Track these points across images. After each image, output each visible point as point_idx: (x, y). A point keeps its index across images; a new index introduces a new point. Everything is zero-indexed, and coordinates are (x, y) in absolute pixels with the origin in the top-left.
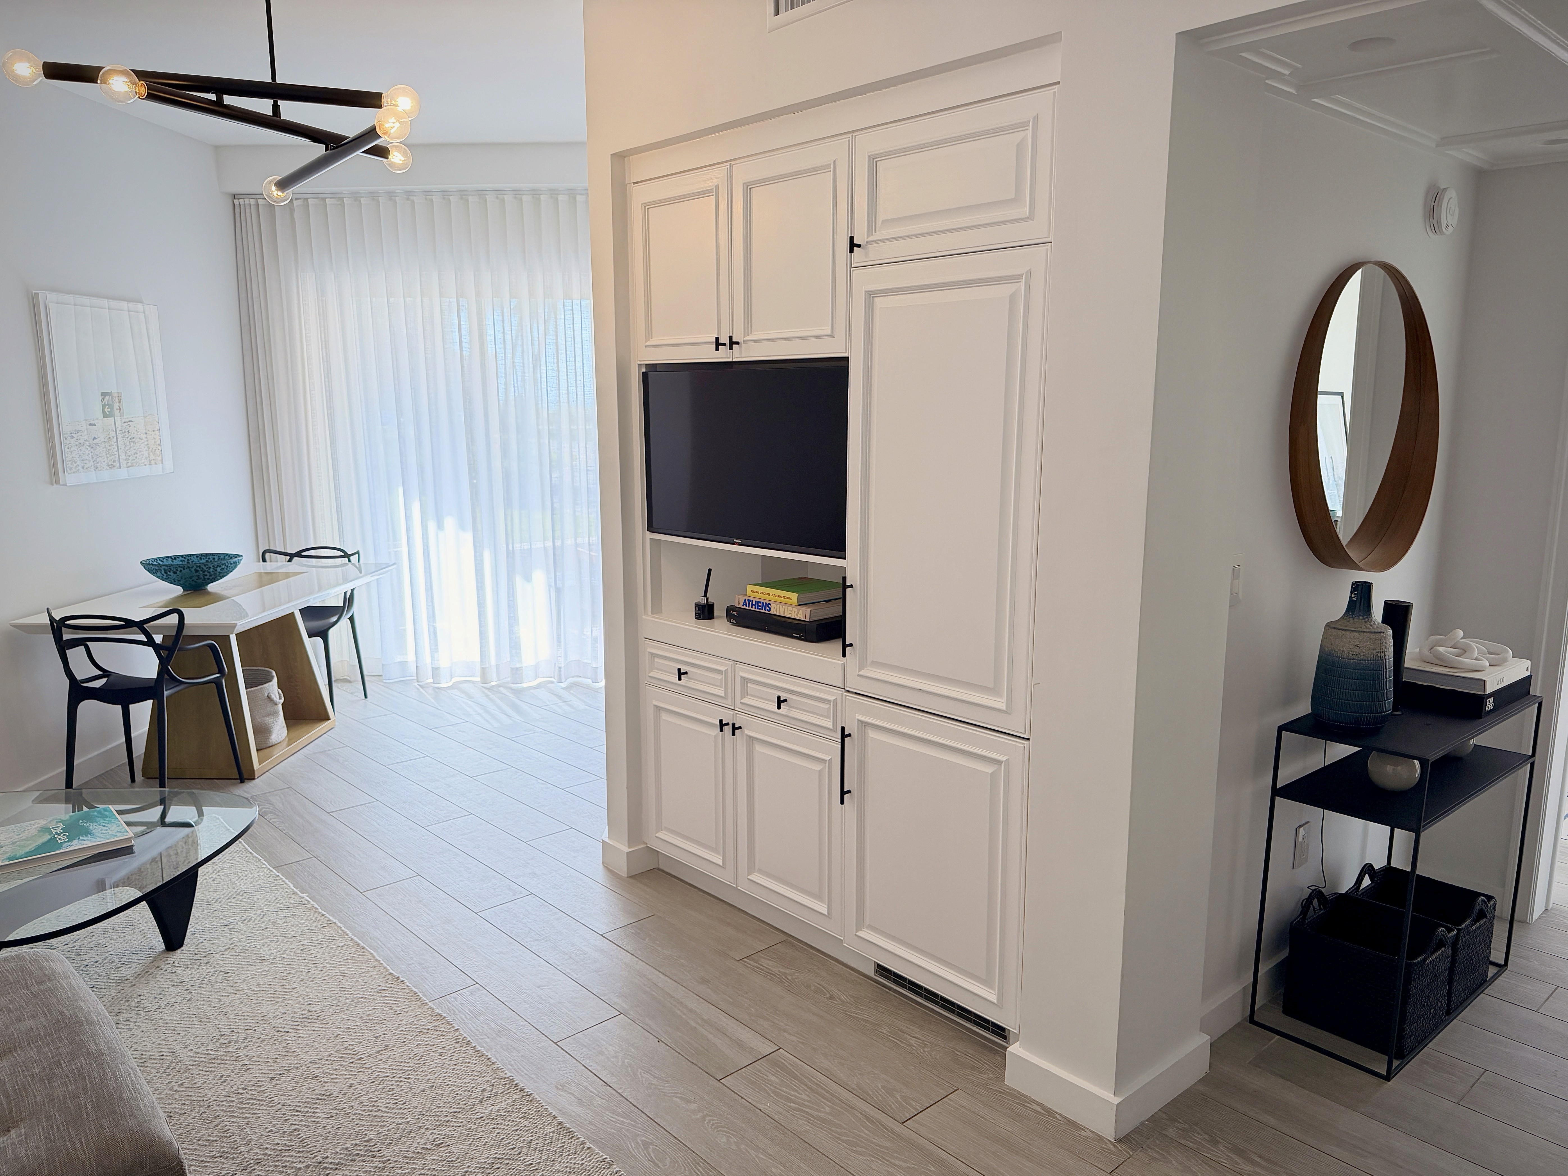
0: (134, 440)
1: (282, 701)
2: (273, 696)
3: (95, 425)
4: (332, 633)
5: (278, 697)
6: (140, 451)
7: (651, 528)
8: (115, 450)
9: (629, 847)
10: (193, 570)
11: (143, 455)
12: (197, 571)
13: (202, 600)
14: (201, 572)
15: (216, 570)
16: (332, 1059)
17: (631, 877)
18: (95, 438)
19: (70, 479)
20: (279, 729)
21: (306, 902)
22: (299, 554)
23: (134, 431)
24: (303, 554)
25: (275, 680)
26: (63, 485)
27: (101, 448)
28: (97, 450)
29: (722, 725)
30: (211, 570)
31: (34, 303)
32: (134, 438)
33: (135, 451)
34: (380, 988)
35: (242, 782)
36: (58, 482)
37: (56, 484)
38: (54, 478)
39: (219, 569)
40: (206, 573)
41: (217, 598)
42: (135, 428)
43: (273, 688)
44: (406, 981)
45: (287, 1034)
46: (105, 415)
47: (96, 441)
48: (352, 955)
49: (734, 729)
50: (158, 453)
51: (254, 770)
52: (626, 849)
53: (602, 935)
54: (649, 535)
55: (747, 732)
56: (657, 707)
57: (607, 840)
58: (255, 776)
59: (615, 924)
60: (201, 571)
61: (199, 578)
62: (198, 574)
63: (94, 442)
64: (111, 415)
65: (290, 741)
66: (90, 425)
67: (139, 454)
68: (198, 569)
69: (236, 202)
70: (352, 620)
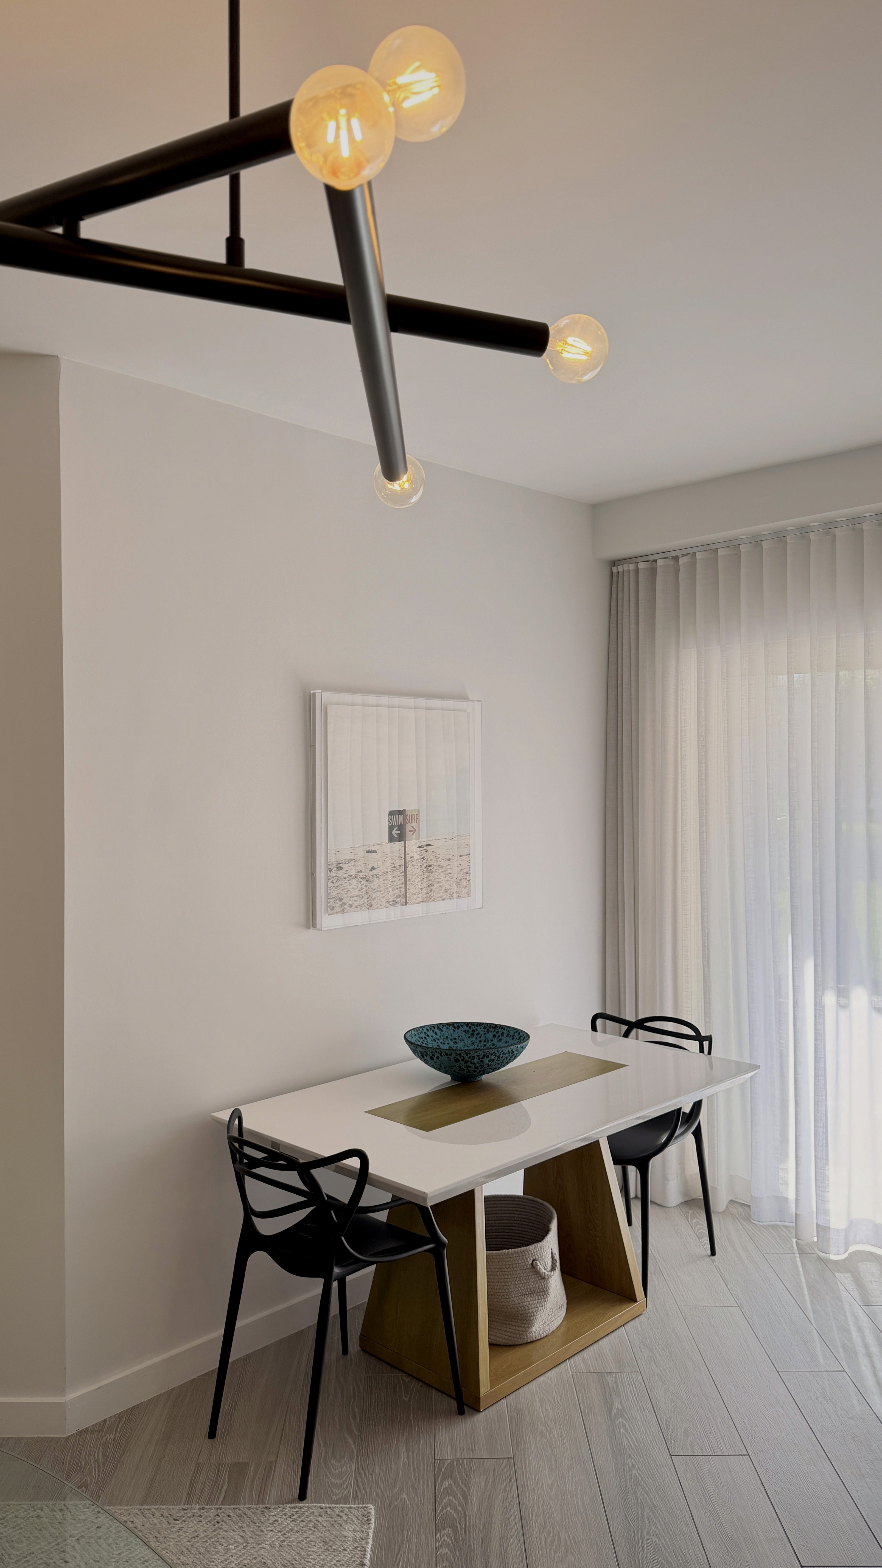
0: (431, 868)
2: (540, 1266)
3: (376, 852)
4: (655, 1163)
5: (549, 1264)
6: (438, 882)
8: (401, 882)
10: (452, 1057)
11: (441, 887)
12: (457, 1061)
14: (463, 1063)
15: (482, 1061)
18: (373, 868)
19: (327, 921)
20: (548, 1313)
22: (640, 1024)
23: (432, 857)
24: (647, 1024)
25: (554, 1236)
26: (319, 930)
27: (381, 880)
28: (374, 883)
30: (476, 1061)
31: (309, 705)
32: (430, 866)
33: (430, 882)
35: (461, 1412)
36: (314, 926)
37: (313, 927)
38: (310, 920)
39: (486, 1061)
40: (469, 1064)
42: (434, 854)
43: (543, 1251)
46: (391, 839)
47: (375, 872)
50: (465, 883)
51: (479, 1398)
58: (479, 1407)
60: (463, 1060)
61: (461, 1069)
62: (458, 1063)
63: (372, 873)
64: (401, 837)
65: (568, 1334)
66: (369, 852)
67: (436, 886)
68: (458, 1057)
69: (615, 570)
70: (698, 1134)
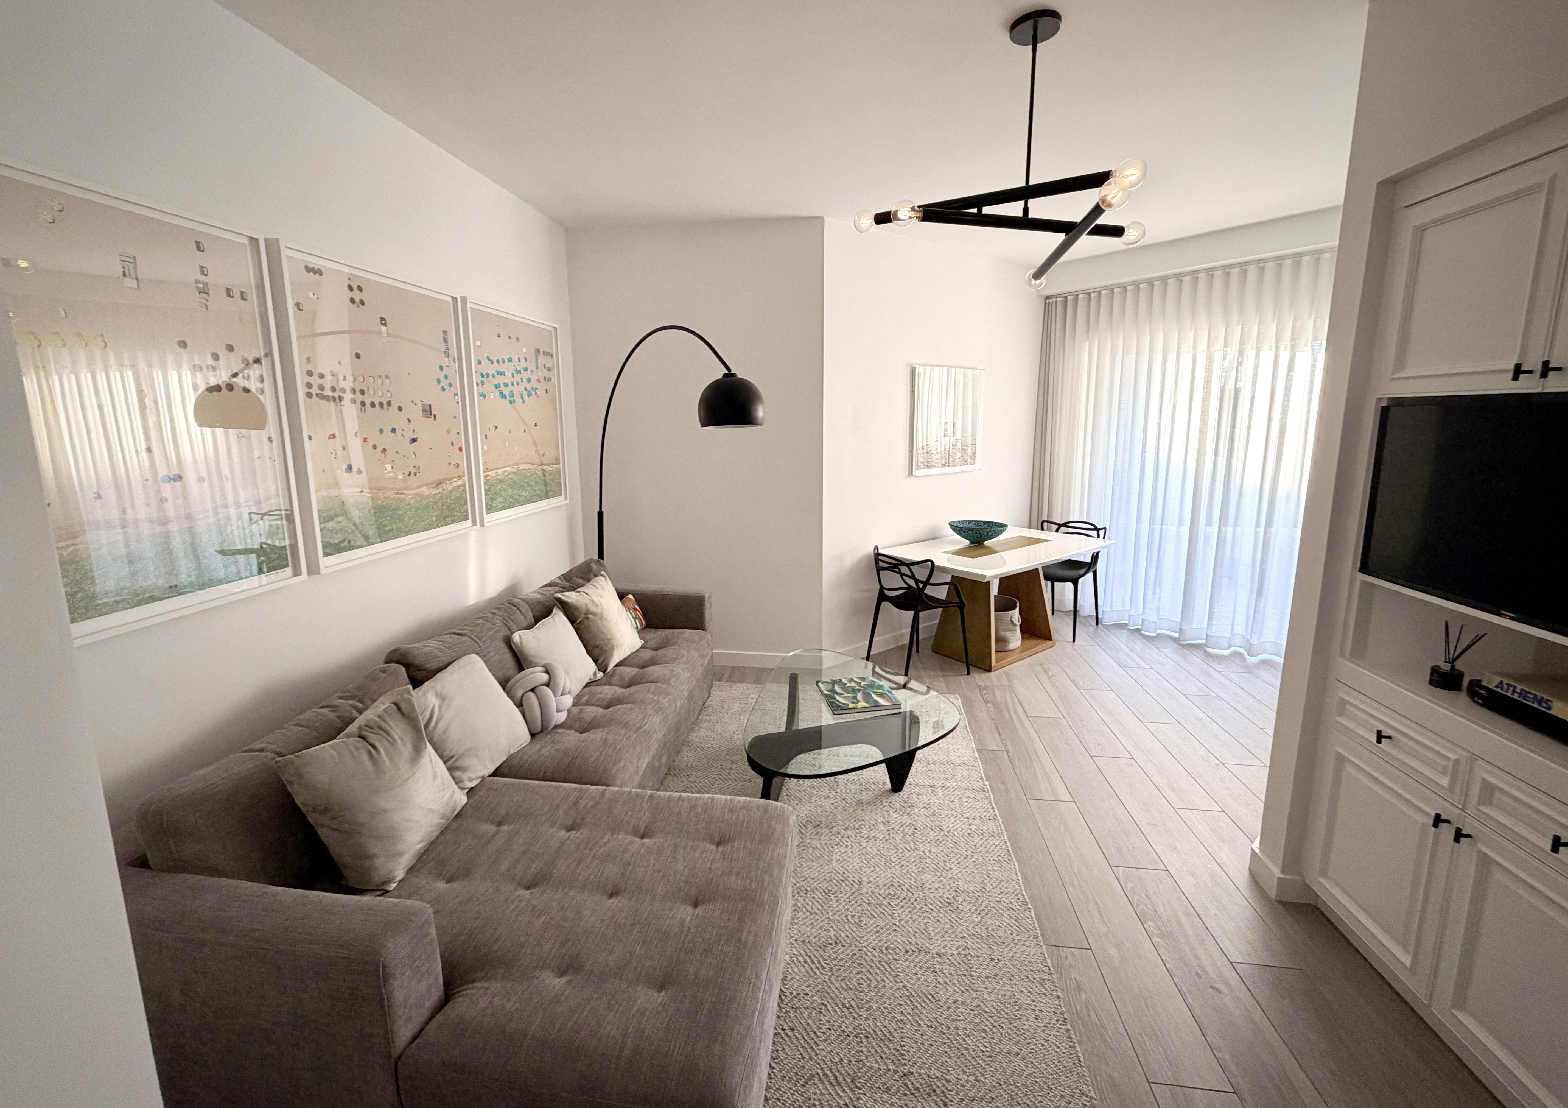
1: (1020, 623)
2: (1014, 619)
3: (938, 442)
5: (1018, 620)
6: (962, 457)
7: (1364, 568)
8: (947, 456)
9: (1283, 872)
10: (974, 532)
11: (963, 459)
12: (976, 533)
13: (982, 551)
14: (979, 534)
15: (988, 534)
16: (953, 960)
17: (1280, 902)
18: (936, 449)
19: (919, 472)
20: (1016, 640)
21: (986, 790)
22: (1065, 525)
23: (960, 445)
24: (1067, 525)
25: (1017, 609)
26: (915, 476)
27: (939, 454)
28: (936, 456)
29: (1438, 820)
30: (985, 533)
32: (959, 449)
33: (959, 457)
34: (1010, 905)
36: (912, 475)
37: (910, 475)
38: (910, 472)
39: (990, 534)
40: (982, 535)
41: (991, 551)
42: (961, 443)
43: (1015, 615)
44: (1032, 911)
45: (931, 911)
46: (944, 436)
47: (937, 451)
48: (1000, 858)
49: (1459, 835)
50: (973, 458)
51: (992, 666)
52: (1278, 873)
53: (1231, 963)
54: (1361, 577)
55: (1480, 846)
56: (1339, 755)
57: (1257, 851)
58: (991, 669)
59: (1249, 955)
61: (979, 537)
62: (977, 535)
64: (948, 435)
65: (1023, 649)
66: (935, 441)
68: (977, 531)
69: (1047, 301)
70: (1095, 573)
